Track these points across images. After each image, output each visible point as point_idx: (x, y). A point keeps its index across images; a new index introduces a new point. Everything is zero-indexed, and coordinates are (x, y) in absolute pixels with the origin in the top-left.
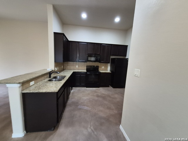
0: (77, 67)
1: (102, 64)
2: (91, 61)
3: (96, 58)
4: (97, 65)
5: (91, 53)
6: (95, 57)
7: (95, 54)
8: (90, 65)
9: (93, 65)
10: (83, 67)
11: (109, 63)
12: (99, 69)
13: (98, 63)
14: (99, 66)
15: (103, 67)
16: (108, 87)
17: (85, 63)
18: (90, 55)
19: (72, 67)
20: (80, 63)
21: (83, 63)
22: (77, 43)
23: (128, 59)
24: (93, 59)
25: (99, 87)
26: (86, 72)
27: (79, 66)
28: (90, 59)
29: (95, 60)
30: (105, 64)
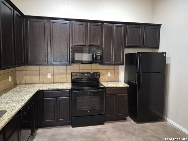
0: (49, 76)
1: (106, 67)
2: (82, 62)
3: (93, 56)
4: (96, 71)
5: (80, 43)
6: (89, 53)
7: (91, 46)
8: (81, 71)
9: (86, 71)
10: (64, 76)
11: (123, 64)
12: (101, 78)
13: (98, 65)
14: (100, 71)
15: (109, 75)
16: (124, 119)
17: (69, 67)
18: (78, 49)
19: (37, 79)
20: (55, 67)
21: (64, 67)
22: (46, 21)
23: (165, 53)
24: (86, 57)
25: (102, 123)
26: (71, 90)
27: (53, 75)
28: (78, 57)
29: (90, 59)
30: (113, 66)
